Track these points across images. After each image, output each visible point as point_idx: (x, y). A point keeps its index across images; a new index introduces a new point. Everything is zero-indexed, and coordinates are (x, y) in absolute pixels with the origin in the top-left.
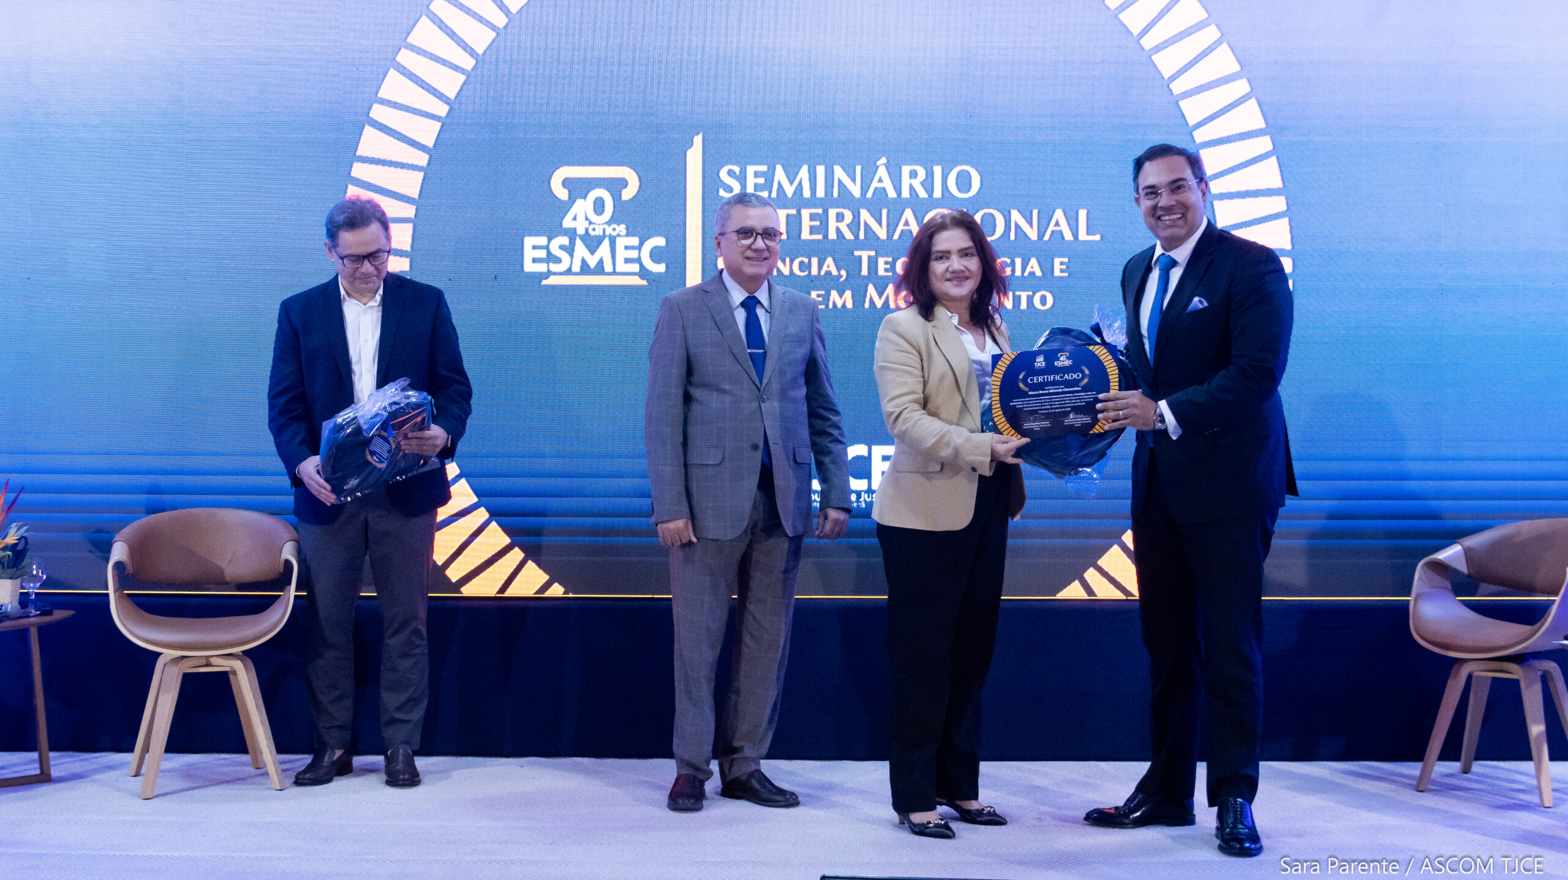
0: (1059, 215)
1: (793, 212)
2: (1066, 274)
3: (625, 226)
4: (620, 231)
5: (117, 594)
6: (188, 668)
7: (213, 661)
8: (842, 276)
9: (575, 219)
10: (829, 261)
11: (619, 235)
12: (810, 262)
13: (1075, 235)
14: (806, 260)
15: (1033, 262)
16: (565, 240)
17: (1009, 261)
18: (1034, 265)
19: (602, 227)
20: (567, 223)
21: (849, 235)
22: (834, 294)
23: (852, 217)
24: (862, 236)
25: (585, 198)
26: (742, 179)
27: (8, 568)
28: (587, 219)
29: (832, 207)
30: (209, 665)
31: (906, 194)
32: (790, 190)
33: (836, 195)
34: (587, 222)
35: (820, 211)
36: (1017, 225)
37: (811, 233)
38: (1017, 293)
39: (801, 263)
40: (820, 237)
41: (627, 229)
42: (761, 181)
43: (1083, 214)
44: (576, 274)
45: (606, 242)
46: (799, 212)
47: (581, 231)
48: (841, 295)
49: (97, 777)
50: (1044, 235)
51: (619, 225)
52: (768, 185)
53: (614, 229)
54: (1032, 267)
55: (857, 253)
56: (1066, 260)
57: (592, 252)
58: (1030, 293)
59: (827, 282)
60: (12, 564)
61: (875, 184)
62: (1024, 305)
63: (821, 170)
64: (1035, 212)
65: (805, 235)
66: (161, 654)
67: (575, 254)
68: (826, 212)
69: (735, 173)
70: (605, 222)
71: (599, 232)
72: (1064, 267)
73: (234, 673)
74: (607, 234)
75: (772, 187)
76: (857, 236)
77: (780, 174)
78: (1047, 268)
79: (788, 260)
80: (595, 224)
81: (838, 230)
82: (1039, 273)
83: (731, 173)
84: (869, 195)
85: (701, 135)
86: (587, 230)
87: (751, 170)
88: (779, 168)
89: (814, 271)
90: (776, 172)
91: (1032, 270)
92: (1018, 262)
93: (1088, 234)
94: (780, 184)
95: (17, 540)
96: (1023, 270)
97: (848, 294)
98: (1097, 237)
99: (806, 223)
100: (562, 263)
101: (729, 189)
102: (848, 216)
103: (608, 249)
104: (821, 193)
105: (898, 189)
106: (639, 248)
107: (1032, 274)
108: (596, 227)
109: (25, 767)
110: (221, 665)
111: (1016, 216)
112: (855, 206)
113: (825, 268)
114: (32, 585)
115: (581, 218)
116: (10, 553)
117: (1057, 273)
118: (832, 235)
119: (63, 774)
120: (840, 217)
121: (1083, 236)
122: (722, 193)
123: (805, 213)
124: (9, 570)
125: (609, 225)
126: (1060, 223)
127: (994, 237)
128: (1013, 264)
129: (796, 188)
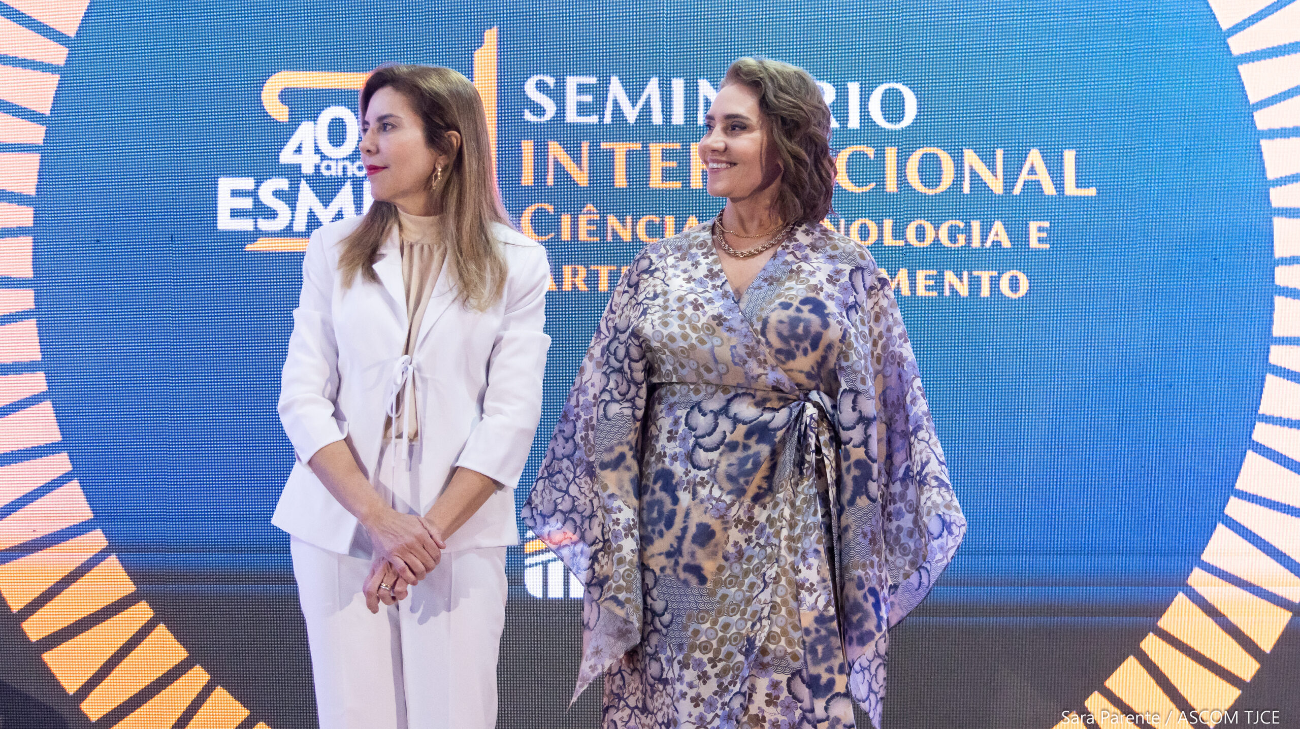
0: (1035, 157)
1: (637, 146)
2: (1047, 246)
9: (299, 150)
10: (692, 221)
12: (663, 222)
13: (1060, 187)
14: (657, 220)
15: (998, 226)
16: (283, 184)
17: (962, 225)
18: (999, 232)
19: (341, 164)
20: (287, 156)
25: (314, 118)
26: (558, 95)
28: (317, 151)
29: (695, 141)
32: (631, 114)
33: (701, 121)
34: (318, 157)
35: (677, 146)
36: (973, 173)
37: (665, 179)
38: (975, 273)
39: (649, 224)
42: (588, 98)
43: (1070, 155)
44: (300, 235)
45: (348, 188)
46: (646, 149)
47: (308, 169)
50: (1013, 188)
52: (598, 107)
53: (360, 168)
54: (996, 234)
56: (1046, 224)
57: (326, 203)
58: (995, 273)
62: (985, 292)
63: (678, 86)
64: (999, 153)
65: (656, 181)
67: (299, 205)
68: (686, 147)
69: (548, 86)
70: (345, 155)
71: (336, 171)
72: (1044, 235)
74: (349, 174)
75: (605, 108)
77: (616, 89)
78: (1019, 235)
79: (629, 219)
80: (330, 159)
81: (705, 175)
82: (1006, 244)
83: (541, 87)
85: (495, 30)
86: (317, 167)
87: (572, 82)
88: (615, 82)
89: (670, 237)
90: (611, 87)
91: (996, 239)
92: (976, 225)
93: (1078, 186)
94: (616, 103)
96: (984, 239)
98: (1093, 191)
99: (657, 165)
100: (279, 218)
101: (539, 110)
103: (351, 197)
107: (997, 244)
108: (333, 164)
115: (308, 148)
117: (1034, 243)
121: (1070, 189)
122: (528, 116)
123: (655, 149)
125: (353, 162)
126: (1037, 169)
127: (939, 190)
128: (968, 231)
129: (642, 110)
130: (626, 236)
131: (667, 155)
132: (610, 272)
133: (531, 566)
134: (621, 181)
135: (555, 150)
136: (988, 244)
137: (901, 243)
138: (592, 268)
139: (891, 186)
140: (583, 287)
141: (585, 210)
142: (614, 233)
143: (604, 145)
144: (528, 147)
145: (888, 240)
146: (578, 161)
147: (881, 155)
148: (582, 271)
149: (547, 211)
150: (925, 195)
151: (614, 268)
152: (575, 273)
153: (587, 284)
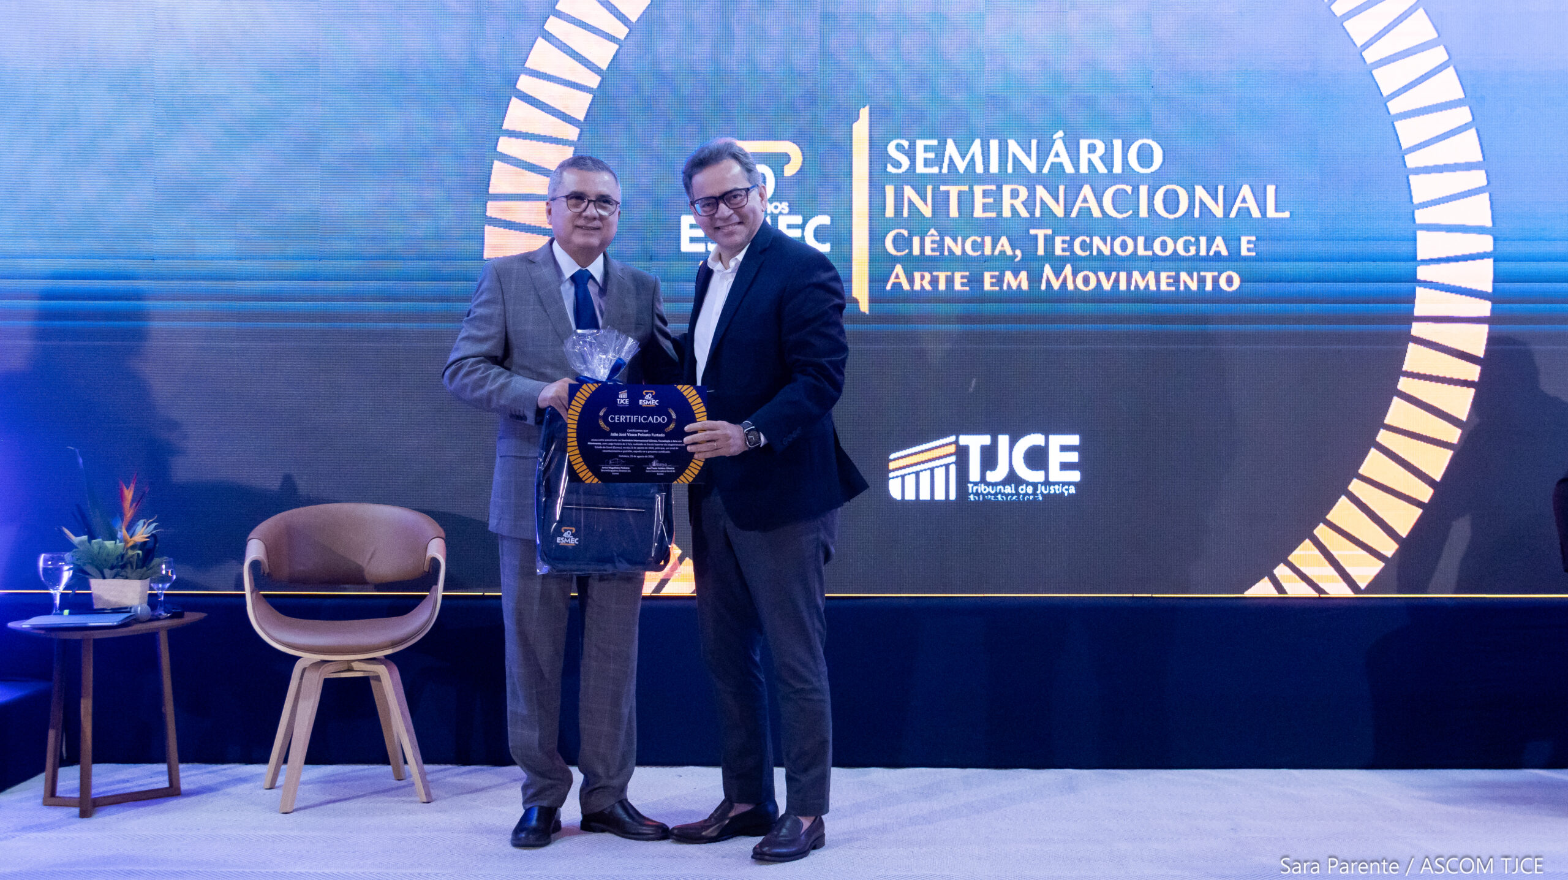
0: (1246, 191)
2: (1255, 253)
3: (787, 204)
4: (783, 209)
5: (254, 594)
6: (329, 672)
7: (355, 665)
8: (1017, 256)
10: (1004, 240)
11: (781, 213)
12: (983, 240)
13: (1263, 212)
14: (979, 240)
15: (1219, 240)
17: (1193, 239)
18: (1220, 245)
21: (1024, 213)
22: (1009, 275)
23: (1027, 194)
24: (1038, 214)
26: (912, 156)
27: (137, 568)
29: (1007, 184)
30: (350, 670)
31: (1084, 169)
32: (961, 166)
33: (1010, 170)
35: (994, 187)
36: (1201, 202)
37: (984, 211)
38: (1203, 273)
39: (974, 243)
40: (993, 215)
41: (789, 206)
42: (931, 156)
43: (1271, 190)
46: (971, 190)
48: (1016, 275)
49: (228, 790)
50: (1230, 213)
51: (781, 203)
53: (776, 207)
54: (1218, 246)
55: (1032, 232)
56: (1253, 238)
58: (1216, 274)
59: (1002, 262)
60: (140, 564)
61: (1051, 159)
62: (1209, 286)
63: (994, 145)
64: (1221, 188)
65: (978, 213)
66: (300, 658)
68: (1000, 188)
72: (1252, 246)
73: (378, 678)
74: (768, 211)
75: (943, 162)
76: (1032, 214)
77: (951, 148)
78: (1234, 246)
79: (959, 239)
81: (1013, 208)
82: (1224, 253)
84: (1046, 170)
85: (867, 109)
89: (988, 251)
90: (948, 147)
91: (1217, 249)
92: (1203, 240)
93: (1276, 211)
95: (147, 538)
96: (1208, 250)
97: (1023, 275)
98: (1287, 215)
99: (979, 200)
101: (898, 165)
102: (1024, 193)
104: (994, 168)
105: (1076, 164)
106: (802, 227)
107: (1218, 253)
109: (151, 780)
110: (361, 670)
111: (1200, 192)
112: (1031, 182)
113: (999, 248)
114: (160, 586)
116: (140, 552)
117: (1244, 252)
118: (1007, 213)
119: (192, 787)
120: (1015, 194)
121: (1271, 213)
123: (978, 190)
124: (139, 570)
125: (771, 203)
126: (1247, 199)
127: (1177, 215)
128: (1197, 243)
129: (969, 163)
130: (958, 251)
131: (985, 194)
132: (947, 277)
133: (893, 478)
134: (954, 212)
135: (909, 192)
136: (1211, 253)
137: (1150, 253)
138: (934, 273)
139: (1143, 213)
140: (928, 287)
141: (929, 233)
142: (950, 249)
143: (943, 188)
144: (890, 190)
145: (1141, 251)
146: (924, 200)
147: (1136, 190)
148: (927, 276)
149: (903, 235)
150: (1167, 219)
151: (949, 274)
152: (922, 278)
153: (931, 285)
